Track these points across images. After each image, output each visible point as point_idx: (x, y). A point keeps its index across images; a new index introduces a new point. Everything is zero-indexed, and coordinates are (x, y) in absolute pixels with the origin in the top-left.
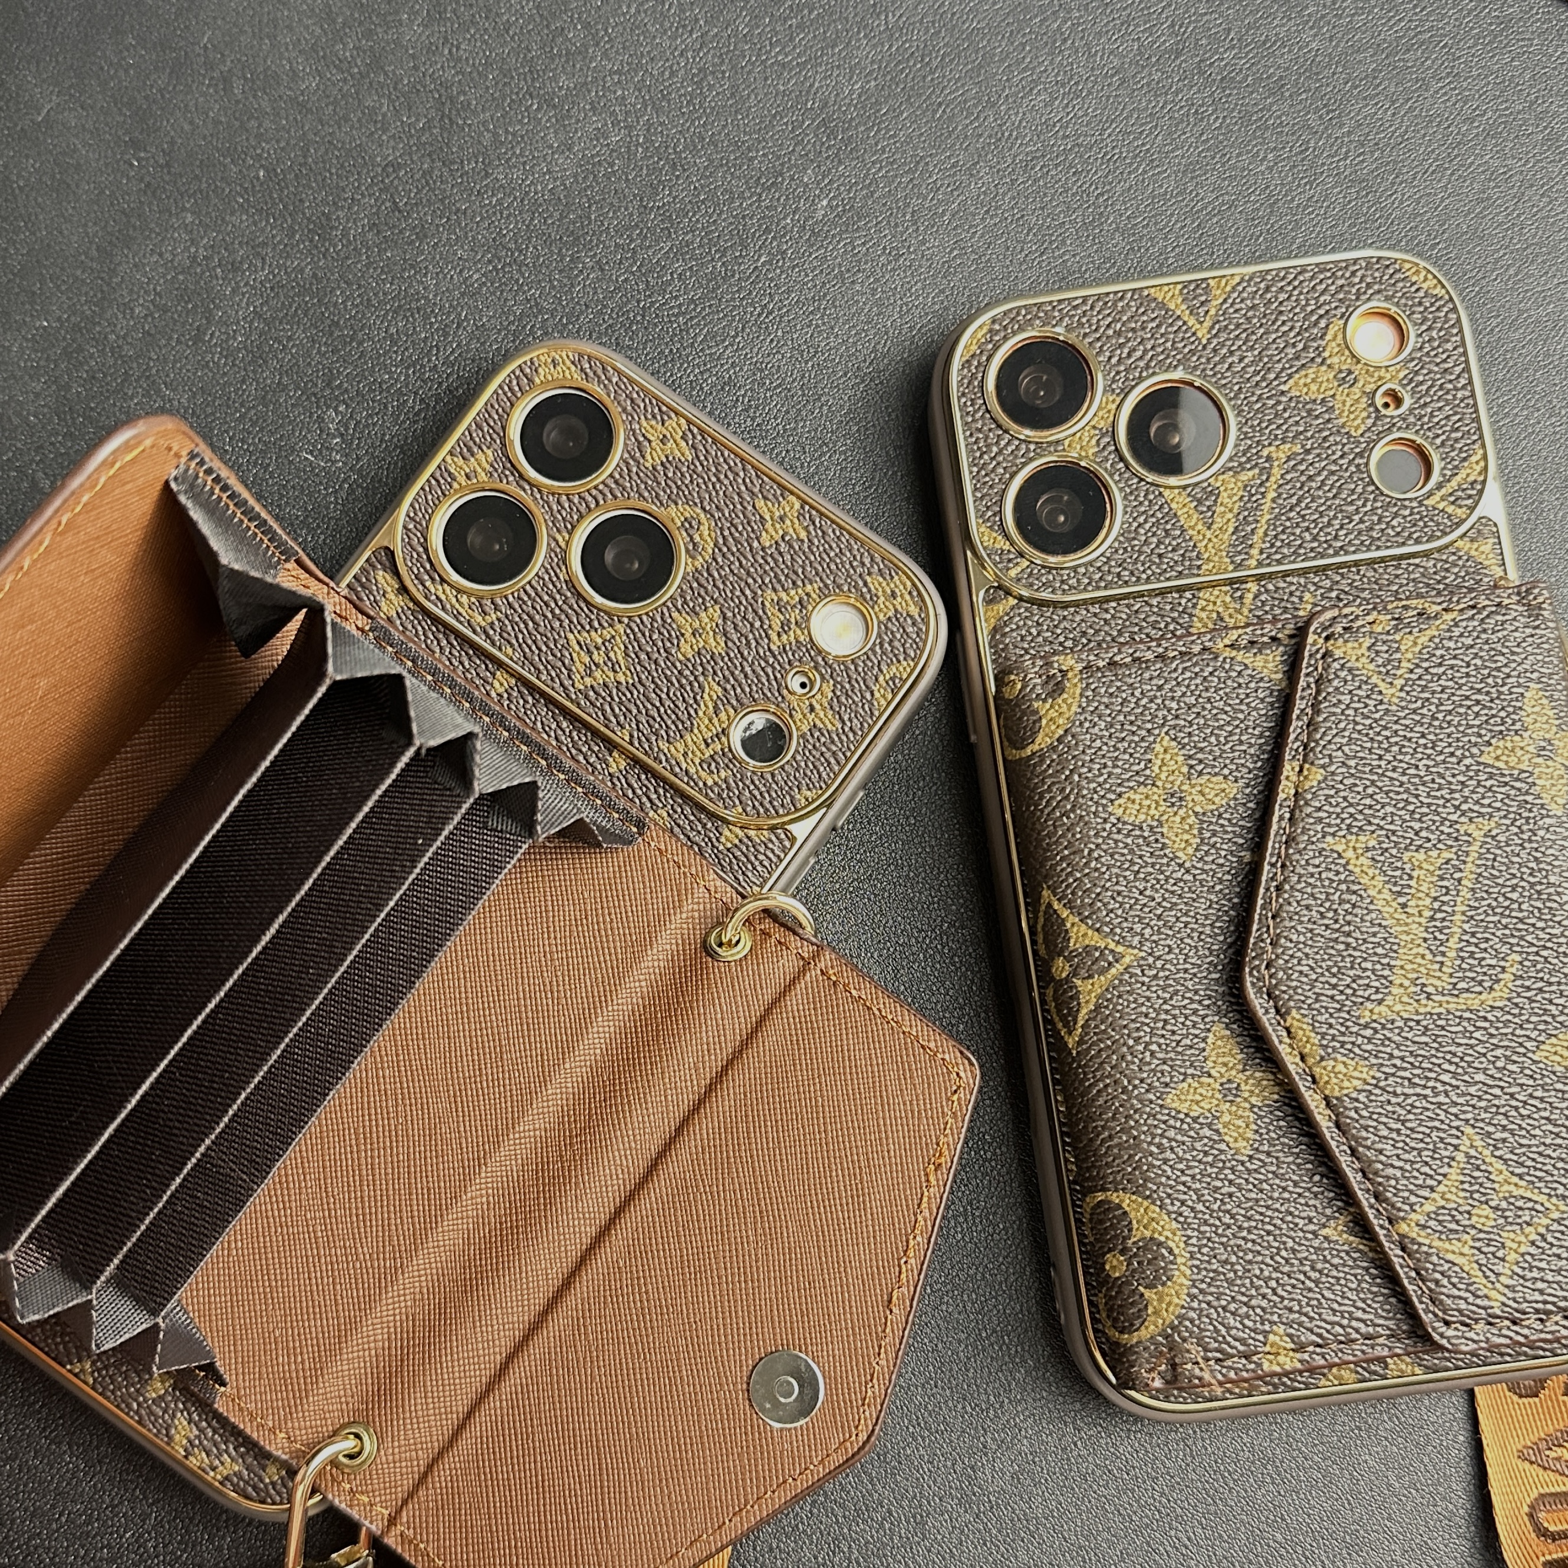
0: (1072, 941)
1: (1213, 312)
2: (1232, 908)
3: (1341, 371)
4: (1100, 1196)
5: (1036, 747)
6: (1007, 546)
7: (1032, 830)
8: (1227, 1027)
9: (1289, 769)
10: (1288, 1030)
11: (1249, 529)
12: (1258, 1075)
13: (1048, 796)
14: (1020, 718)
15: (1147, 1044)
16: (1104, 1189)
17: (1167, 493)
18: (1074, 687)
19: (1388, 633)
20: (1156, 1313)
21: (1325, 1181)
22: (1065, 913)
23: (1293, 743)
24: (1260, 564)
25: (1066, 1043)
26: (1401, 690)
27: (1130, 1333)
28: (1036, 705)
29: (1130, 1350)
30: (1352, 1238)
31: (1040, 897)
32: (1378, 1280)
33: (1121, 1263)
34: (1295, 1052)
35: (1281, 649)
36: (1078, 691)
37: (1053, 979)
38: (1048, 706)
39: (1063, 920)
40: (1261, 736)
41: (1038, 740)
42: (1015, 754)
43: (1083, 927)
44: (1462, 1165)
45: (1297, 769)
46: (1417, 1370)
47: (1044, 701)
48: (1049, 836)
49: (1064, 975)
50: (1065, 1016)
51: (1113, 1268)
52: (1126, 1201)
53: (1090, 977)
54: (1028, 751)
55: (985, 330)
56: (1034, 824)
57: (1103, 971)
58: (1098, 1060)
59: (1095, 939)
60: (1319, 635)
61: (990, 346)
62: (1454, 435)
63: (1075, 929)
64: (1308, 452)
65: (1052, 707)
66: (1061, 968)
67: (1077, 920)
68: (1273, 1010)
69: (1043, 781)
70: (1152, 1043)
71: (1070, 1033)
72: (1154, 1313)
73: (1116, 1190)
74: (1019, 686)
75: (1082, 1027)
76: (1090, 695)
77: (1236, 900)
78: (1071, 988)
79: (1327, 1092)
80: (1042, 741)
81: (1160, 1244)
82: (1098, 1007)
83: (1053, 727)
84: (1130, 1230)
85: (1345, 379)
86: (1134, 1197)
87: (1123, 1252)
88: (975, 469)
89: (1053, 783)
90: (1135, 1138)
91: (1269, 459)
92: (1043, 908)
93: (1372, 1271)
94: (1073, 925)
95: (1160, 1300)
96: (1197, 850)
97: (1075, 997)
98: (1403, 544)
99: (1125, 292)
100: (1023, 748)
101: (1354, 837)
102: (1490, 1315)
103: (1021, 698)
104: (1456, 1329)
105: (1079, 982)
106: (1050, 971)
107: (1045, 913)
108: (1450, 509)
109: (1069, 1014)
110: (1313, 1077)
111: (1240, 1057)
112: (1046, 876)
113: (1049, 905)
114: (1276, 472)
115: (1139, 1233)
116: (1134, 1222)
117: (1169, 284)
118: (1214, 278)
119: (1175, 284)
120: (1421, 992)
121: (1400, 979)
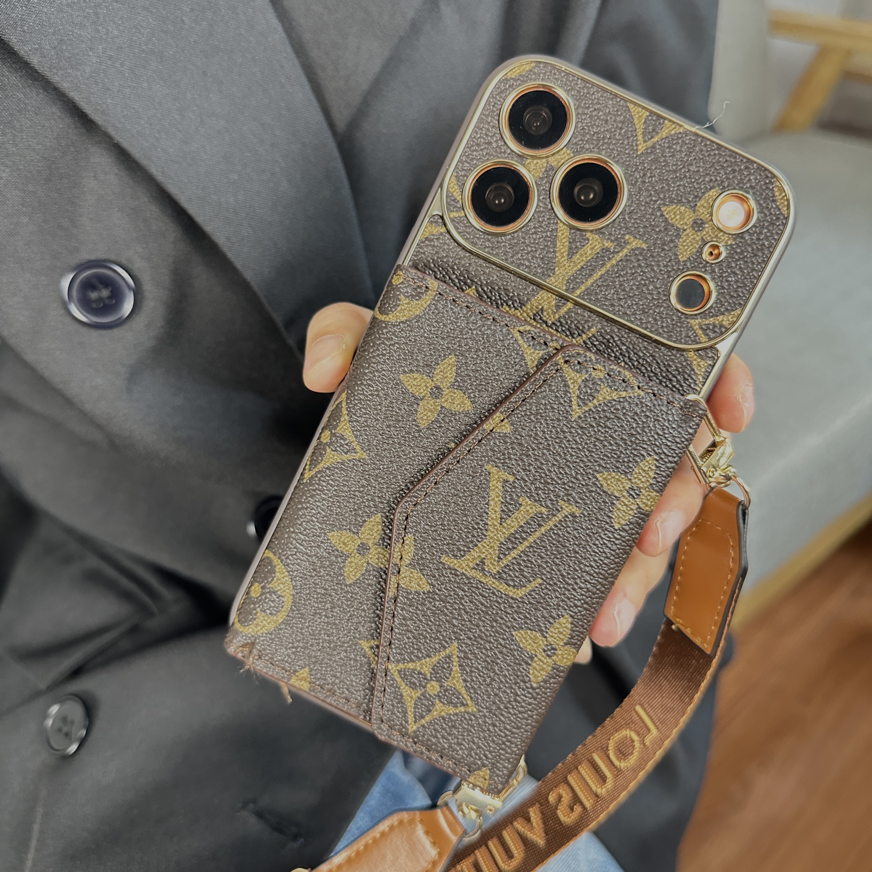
0: (338, 429)
1: (655, 140)
3: (699, 219)
5: (387, 319)
9: (498, 416)
11: (589, 273)
13: (377, 346)
14: (391, 298)
17: (560, 225)
18: (427, 299)
22: (345, 412)
23: (509, 404)
24: (581, 296)
27: (242, 625)
28: (401, 296)
30: (370, 653)
31: (340, 395)
33: (259, 591)
34: (400, 554)
38: (407, 301)
39: (342, 415)
41: (391, 316)
43: (348, 425)
44: (440, 658)
45: (501, 419)
47: (407, 297)
48: (364, 368)
49: (325, 441)
51: (255, 591)
52: (279, 566)
54: (383, 318)
60: (564, 357)
62: (732, 293)
63: (344, 423)
65: (408, 303)
66: (326, 437)
67: (347, 419)
69: (379, 338)
71: (310, 471)
72: (256, 624)
73: (279, 558)
74: (401, 281)
75: (316, 472)
78: (324, 449)
80: (391, 318)
84: (272, 581)
85: (699, 225)
86: (283, 567)
87: (262, 587)
89: (384, 342)
91: (626, 241)
92: (338, 401)
93: (369, 673)
94: (344, 420)
95: (262, 621)
97: (323, 456)
98: (661, 334)
100: (382, 314)
101: (503, 471)
102: (404, 732)
103: (398, 287)
104: (385, 726)
109: (315, 461)
110: (399, 570)
111: (379, 536)
112: (349, 387)
114: (625, 251)
115: (274, 585)
116: (276, 578)
117: (643, 108)
118: (670, 121)
119: (647, 109)
120: (480, 566)
121: (475, 553)
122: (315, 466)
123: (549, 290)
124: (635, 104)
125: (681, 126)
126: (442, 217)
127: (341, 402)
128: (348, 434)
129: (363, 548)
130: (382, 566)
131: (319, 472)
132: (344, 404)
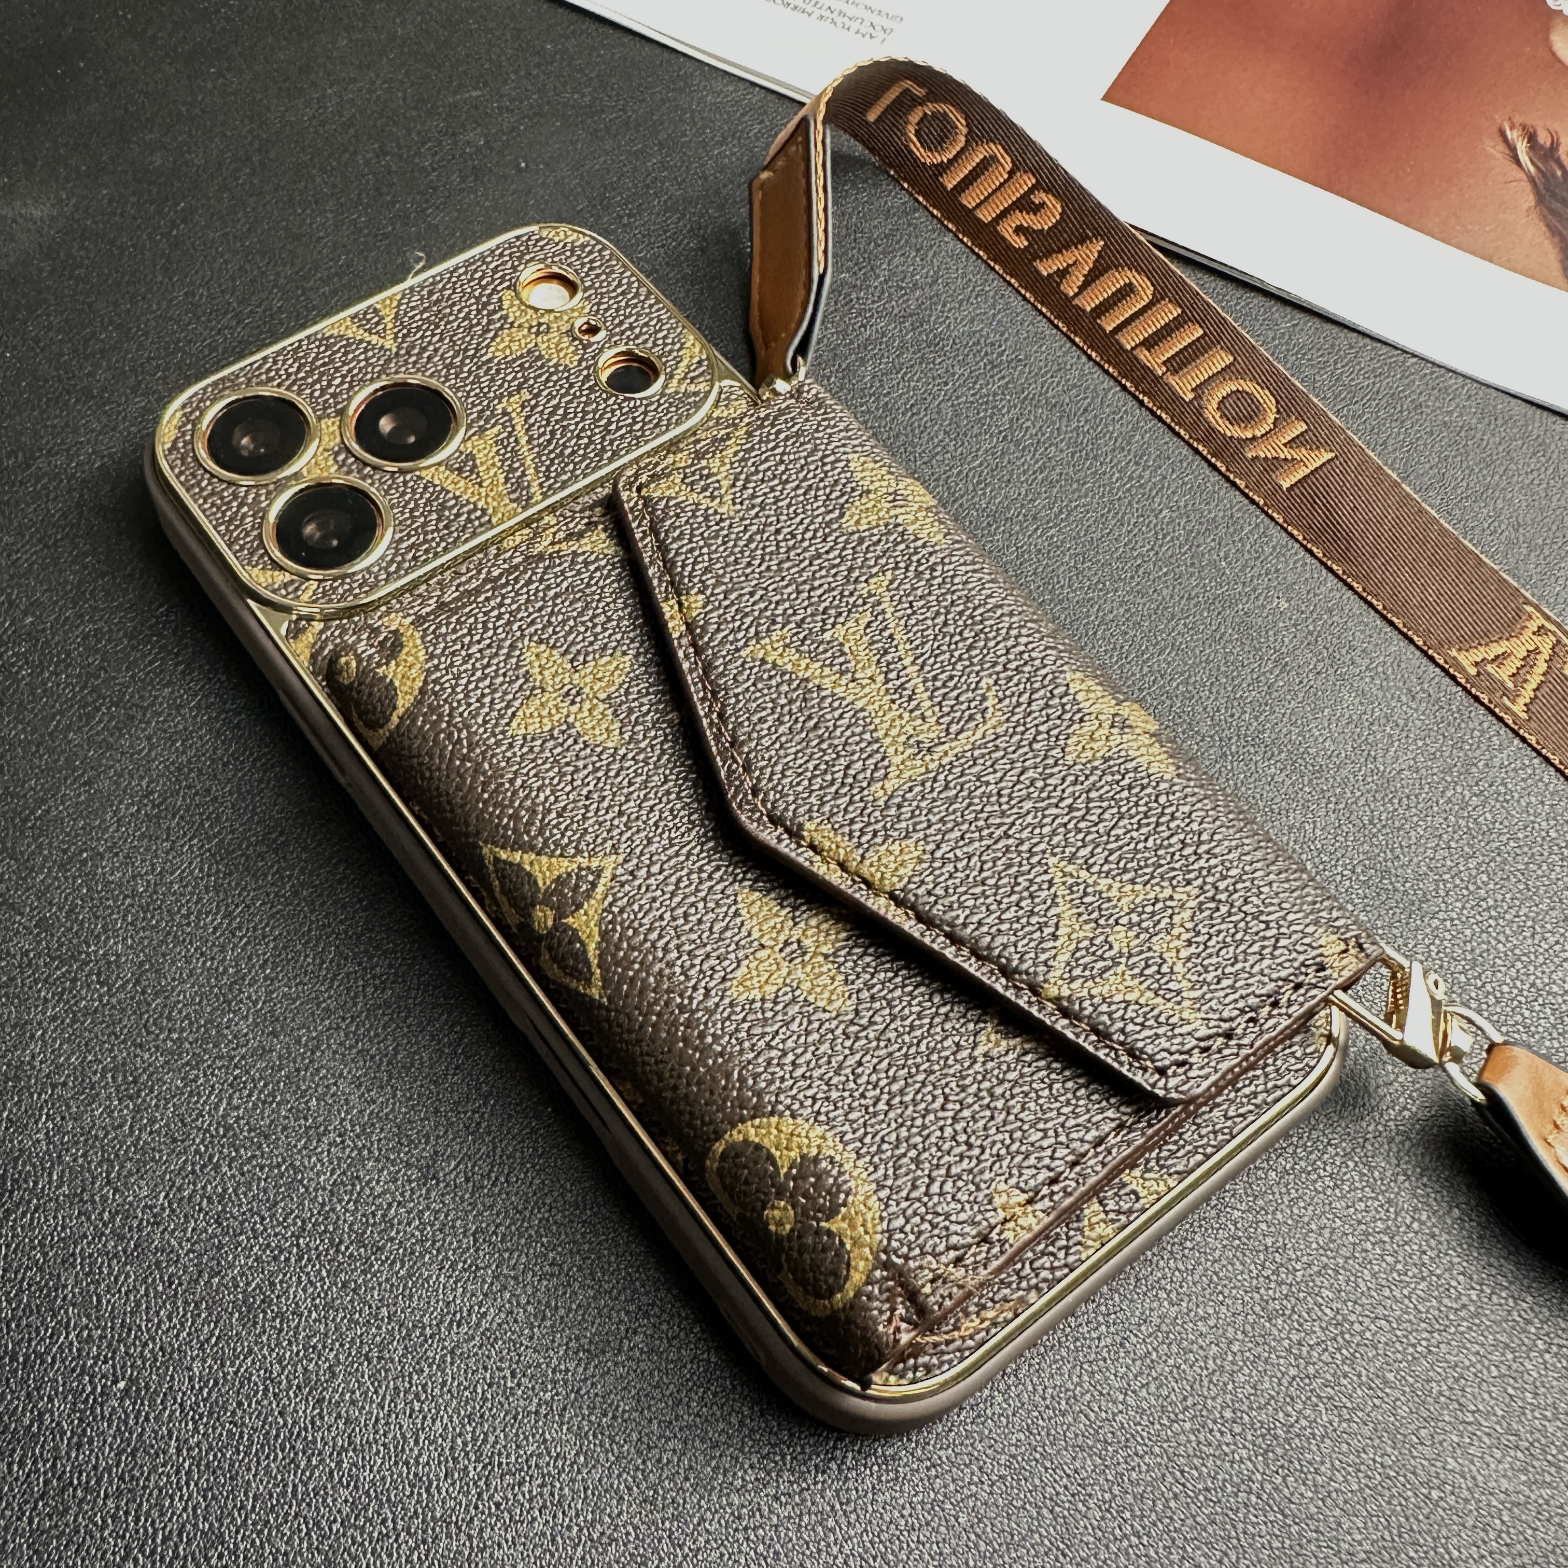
0: (540, 883)
1: (390, 326)
2: (688, 773)
3: (531, 327)
4: (719, 1147)
5: (401, 711)
6: (288, 577)
7: (440, 795)
8: (752, 889)
9: (669, 609)
10: (812, 847)
11: (518, 474)
12: (813, 922)
13: (437, 751)
14: (370, 694)
15: (678, 947)
16: (718, 1136)
17: (424, 473)
18: (413, 641)
19: (692, 465)
20: (856, 1242)
21: (947, 996)
22: (517, 857)
23: (659, 589)
24: (545, 496)
25: (592, 1000)
26: (734, 504)
27: (841, 1289)
28: (380, 671)
29: (852, 1306)
30: (1012, 1043)
31: (481, 858)
32: (1067, 1073)
33: (785, 1209)
34: (832, 866)
35: (600, 527)
36: (419, 642)
37: (540, 938)
38: (393, 667)
39: (519, 865)
40: (626, 607)
41: (400, 703)
42: (383, 734)
43: (544, 859)
44: (1068, 898)
45: (676, 607)
46: (1171, 1182)
47: (387, 664)
48: (459, 790)
49: (550, 923)
50: (575, 969)
51: (780, 1223)
52: (750, 1131)
53: (579, 906)
54: (395, 719)
55: (179, 415)
56: (438, 788)
57: (588, 895)
58: (636, 992)
59: (564, 866)
60: (630, 490)
61: (189, 427)
62: (660, 335)
63: (537, 867)
64: (536, 396)
65: (397, 665)
66: (544, 917)
67: (533, 856)
68: (785, 836)
69: (425, 740)
70: (683, 944)
71: (589, 983)
72: (855, 1244)
73: (734, 1126)
74: (354, 664)
75: (599, 966)
76: (433, 639)
77: (688, 762)
78: (565, 931)
79: (888, 889)
80: (403, 702)
81: (816, 1160)
82: (604, 935)
83: (409, 683)
84: (774, 1164)
85: (540, 330)
86: (757, 1121)
87: (780, 1195)
88: (223, 528)
89: (437, 736)
90: (721, 1054)
91: (505, 413)
92: (491, 868)
93: (1055, 1065)
94: (531, 864)
95: (852, 1226)
96: (621, 733)
97: (575, 937)
98: (667, 430)
99: (300, 341)
100: (388, 719)
101: (767, 640)
102: (1200, 1039)
103: (363, 673)
104: (1175, 1074)
105: (570, 920)
106: (533, 931)
108: (692, 388)
109: (578, 962)
110: (865, 881)
111: (784, 912)
112: (478, 833)
113: (497, 860)
114: (518, 421)
115: (785, 1159)
116: (773, 1150)
120: (921, 750)
132: (503, 855)
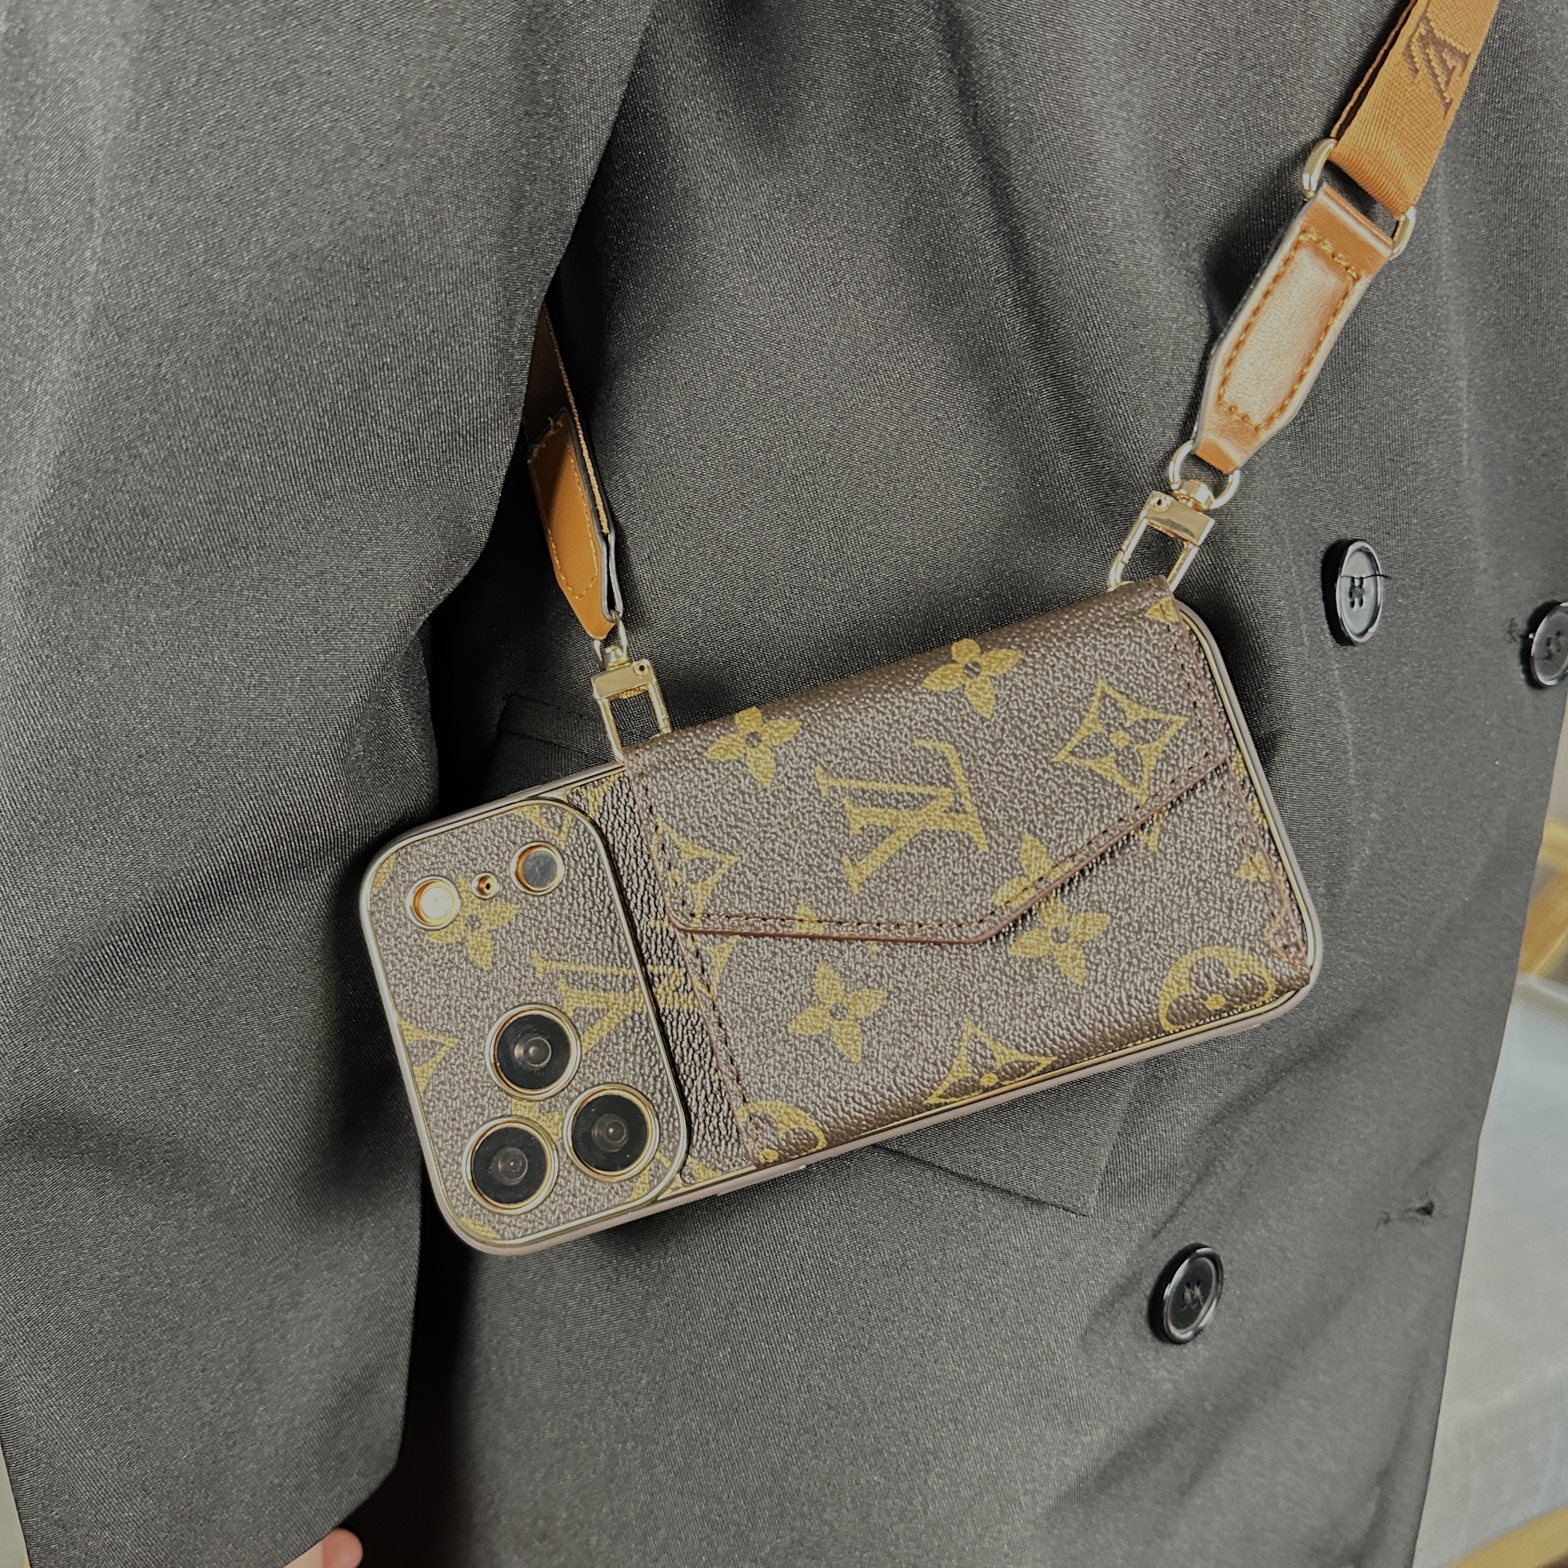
4: (1164, 1022)
5: (815, 1129)
13: (853, 1113)
14: (793, 1144)
18: (761, 1106)
22: (946, 1084)
28: (781, 1135)
38: (780, 1125)
41: (809, 1128)
42: (822, 1143)
47: (777, 1128)
48: (885, 1106)
49: (993, 1077)
52: (1165, 1003)
54: (819, 1134)
56: (876, 1119)
65: (781, 1122)
69: (843, 1119)
71: (1039, 1064)
74: (769, 1152)
78: (1003, 1069)
80: (811, 1126)
83: (797, 1118)
85: (473, 923)
87: (1205, 998)
89: (843, 1110)
100: (816, 1137)
103: (778, 1147)
105: (998, 1064)
107: (946, 1098)
109: (1024, 1067)
117: (414, 1077)
118: (404, 1041)
119: (412, 1072)
120: (957, 809)
121: (948, 826)
122: (1029, 1062)
123: (655, 1002)
124: (417, 1087)
125: (400, 1026)
126: (680, 1172)
127: (940, 1097)
128: (963, 1057)
129: (1059, 936)
130: (1059, 899)
131: (1031, 1054)
132: (940, 1091)
